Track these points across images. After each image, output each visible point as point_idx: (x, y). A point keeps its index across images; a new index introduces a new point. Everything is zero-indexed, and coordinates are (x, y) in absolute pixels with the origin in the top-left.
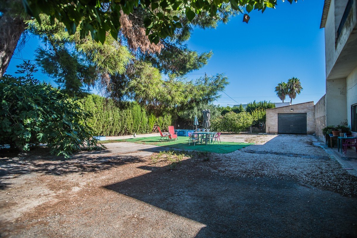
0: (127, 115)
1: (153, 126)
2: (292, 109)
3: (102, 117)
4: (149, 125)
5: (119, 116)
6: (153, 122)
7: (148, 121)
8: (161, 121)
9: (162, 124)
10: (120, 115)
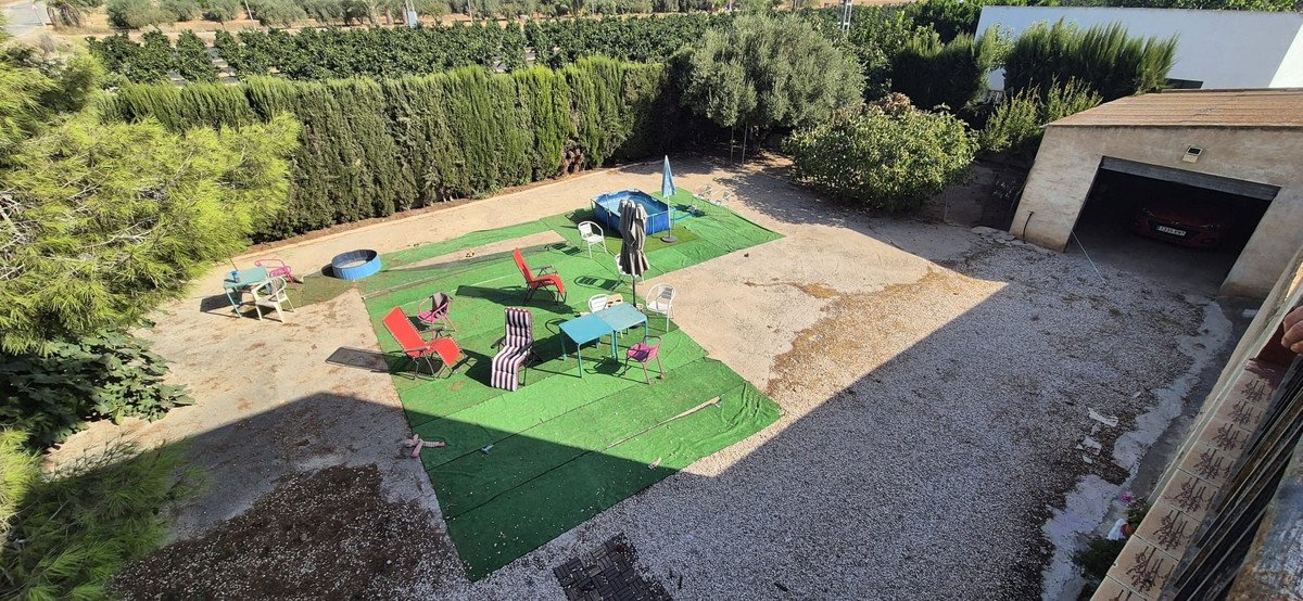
0: (428, 138)
1: (563, 154)
2: (1194, 151)
3: (311, 169)
4: (543, 151)
5: (393, 145)
6: (554, 138)
7: (537, 142)
8: (594, 132)
9: (601, 141)
10: (398, 143)
